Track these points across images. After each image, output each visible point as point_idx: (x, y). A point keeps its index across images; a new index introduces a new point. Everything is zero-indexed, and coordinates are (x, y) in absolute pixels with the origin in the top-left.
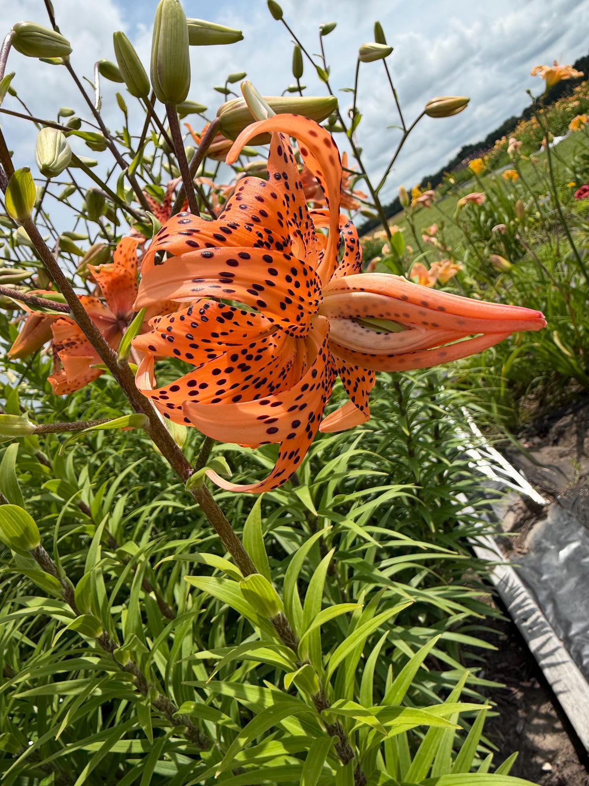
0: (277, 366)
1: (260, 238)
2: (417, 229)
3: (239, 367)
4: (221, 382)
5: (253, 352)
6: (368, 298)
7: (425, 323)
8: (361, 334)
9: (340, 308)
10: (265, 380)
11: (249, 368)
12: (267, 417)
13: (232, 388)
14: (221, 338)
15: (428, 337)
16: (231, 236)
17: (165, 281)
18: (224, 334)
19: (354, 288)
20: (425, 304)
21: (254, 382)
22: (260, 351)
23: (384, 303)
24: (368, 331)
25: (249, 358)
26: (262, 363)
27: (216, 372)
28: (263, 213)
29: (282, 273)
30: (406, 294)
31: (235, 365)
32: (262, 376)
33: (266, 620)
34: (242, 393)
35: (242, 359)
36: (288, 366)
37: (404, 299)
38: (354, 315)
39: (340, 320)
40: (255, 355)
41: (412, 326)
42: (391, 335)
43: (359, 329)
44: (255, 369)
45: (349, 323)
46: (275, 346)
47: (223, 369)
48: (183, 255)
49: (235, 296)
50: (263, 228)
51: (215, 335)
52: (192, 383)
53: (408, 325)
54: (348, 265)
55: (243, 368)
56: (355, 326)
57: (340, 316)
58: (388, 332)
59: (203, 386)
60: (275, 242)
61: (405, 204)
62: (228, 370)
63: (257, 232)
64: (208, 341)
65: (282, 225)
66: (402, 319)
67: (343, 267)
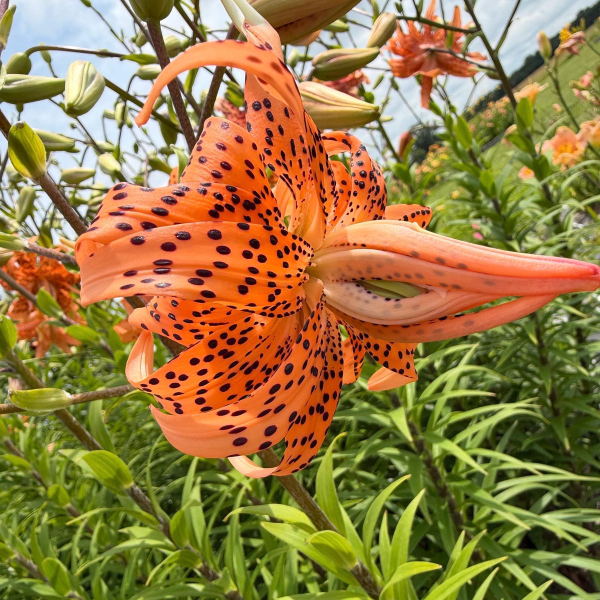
0: (268, 347)
1: (218, 202)
2: (561, 84)
3: (220, 354)
4: (203, 372)
5: (235, 334)
6: (371, 257)
7: (443, 285)
8: (367, 302)
9: (340, 270)
10: (256, 364)
11: (232, 353)
12: (231, 426)
13: (216, 377)
14: (204, 318)
15: (450, 302)
16: (174, 207)
17: (97, 276)
18: (205, 312)
19: (355, 244)
20: (441, 261)
21: (241, 368)
22: (243, 332)
23: (390, 261)
24: (375, 297)
25: (231, 342)
26: (248, 346)
27: (194, 362)
28: (226, 166)
29: (237, 250)
30: (417, 249)
31: (214, 352)
32: (251, 360)
33: (345, 570)
34: (229, 381)
35: (222, 345)
36: (286, 343)
37: (415, 255)
38: (358, 277)
39: (342, 284)
40: (238, 337)
41: (429, 288)
42: (403, 302)
43: (364, 295)
44: (240, 353)
45: (353, 288)
46: (262, 324)
47: (201, 358)
48: (113, 243)
49: (172, 290)
50: (224, 185)
51: (197, 314)
52: (170, 375)
53: (425, 287)
54: (358, 207)
55: (225, 354)
56: (360, 291)
57: (341, 279)
58: (399, 297)
59: (183, 378)
60: (242, 201)
61: (546, 55)
62: (209, 359)
63: (214, 195)
64: (191, 322)
65: (252, 176)
66: (414, 280)
67: (352, 210)
